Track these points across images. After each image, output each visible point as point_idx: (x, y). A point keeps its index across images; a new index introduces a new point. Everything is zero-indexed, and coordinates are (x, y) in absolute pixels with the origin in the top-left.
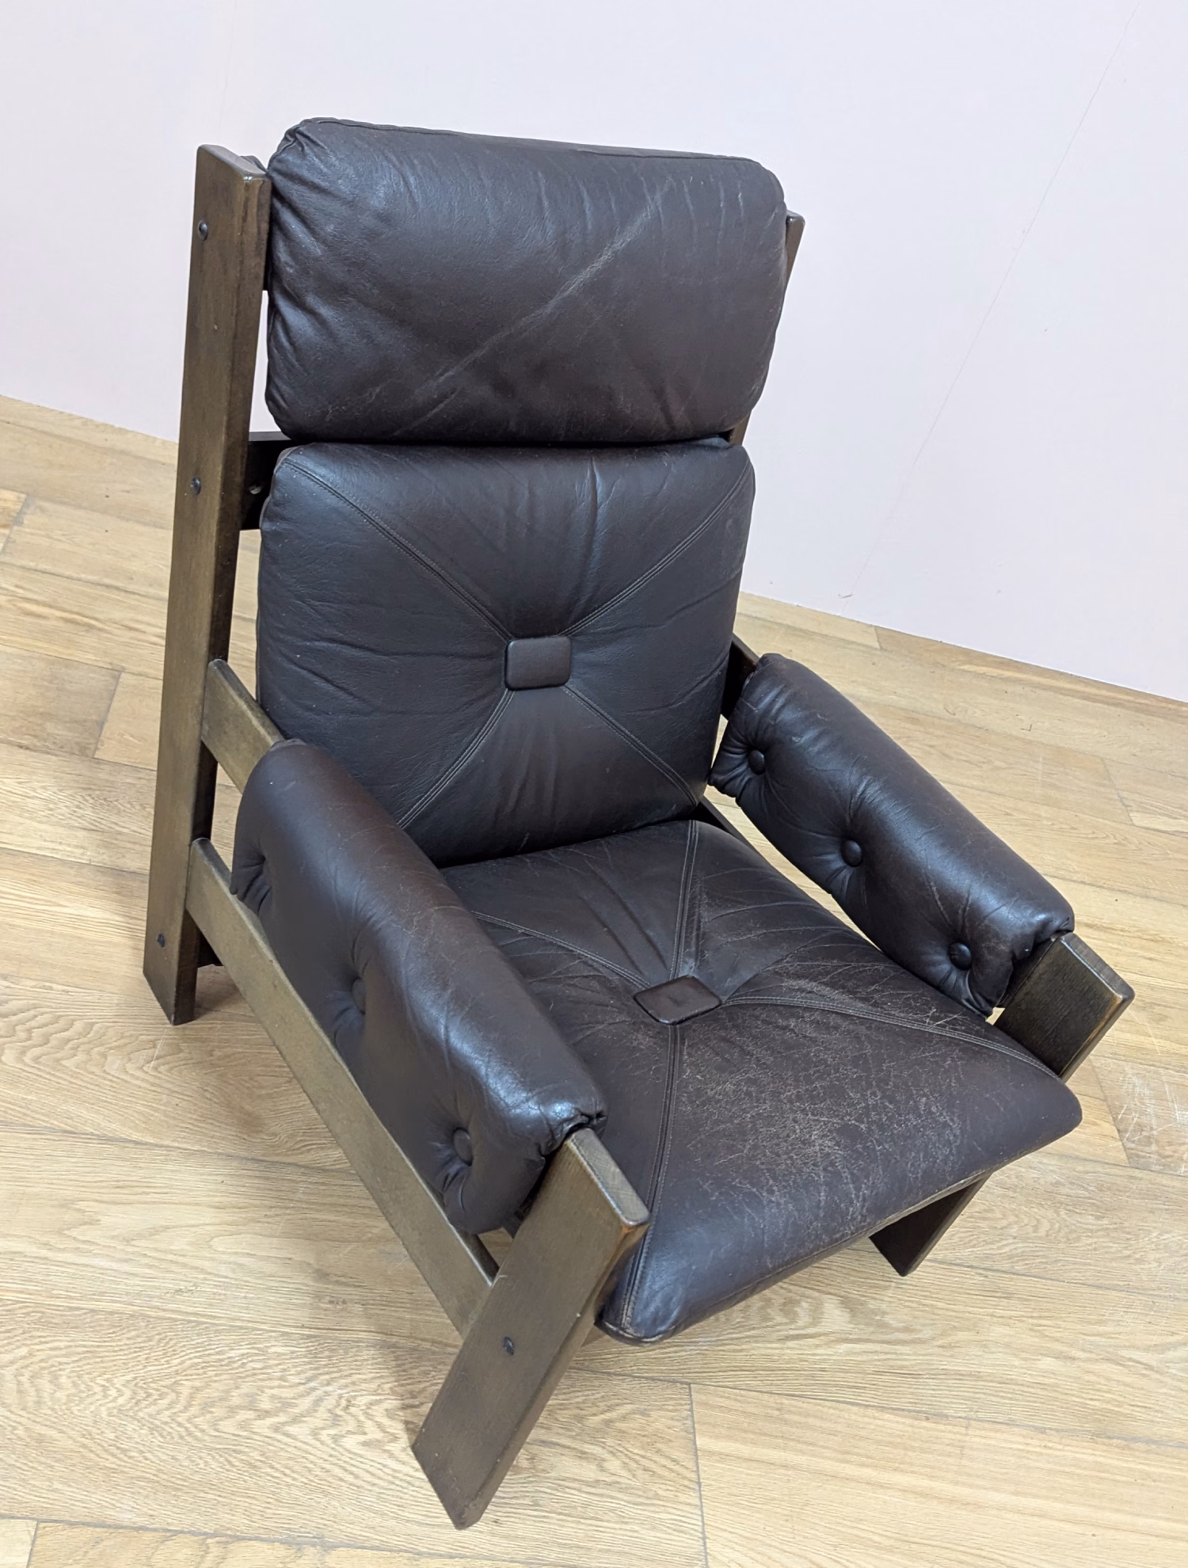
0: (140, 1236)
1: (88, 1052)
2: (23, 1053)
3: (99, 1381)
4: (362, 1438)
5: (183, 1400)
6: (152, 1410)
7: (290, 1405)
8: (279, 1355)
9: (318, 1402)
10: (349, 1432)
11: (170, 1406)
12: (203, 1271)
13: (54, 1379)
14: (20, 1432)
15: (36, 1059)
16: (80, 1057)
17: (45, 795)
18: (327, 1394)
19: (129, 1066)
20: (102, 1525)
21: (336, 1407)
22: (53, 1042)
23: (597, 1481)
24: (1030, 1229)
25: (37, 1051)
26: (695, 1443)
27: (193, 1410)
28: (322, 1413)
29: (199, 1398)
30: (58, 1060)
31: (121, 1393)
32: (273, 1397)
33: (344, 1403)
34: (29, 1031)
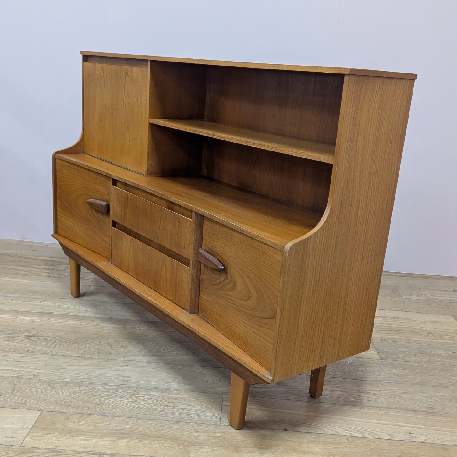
0: (76, 370)
1: (70, 343)
2: (53, 344)
3: (62, 391)
4: (128, 401)
5: (82, 394)
6: (74, 396)
7: (109, 395)
8: (108, 388)
9: (117, 395)
10: (124, 400)
11: (79, 395)
12: (91, 376)
13: (51, 391)
14: (41, 398)
15: (56, 344)
16: (67, 344)
17: (67, 305)
18: (120, 394)
19: (79, 345)
20: (58, 412)
21: (122, 396)
22: (61, 342)
23: (192, 409)
24: (341, 370)
25: (57, 343)
26: (222, 404)
27: (84, 396)
28: (118, 397)
29: (86, 394)
30: (62, 345)
31: (66, 393)
32: (105, 394)
33: (124, 395)
34: (56, 340)
